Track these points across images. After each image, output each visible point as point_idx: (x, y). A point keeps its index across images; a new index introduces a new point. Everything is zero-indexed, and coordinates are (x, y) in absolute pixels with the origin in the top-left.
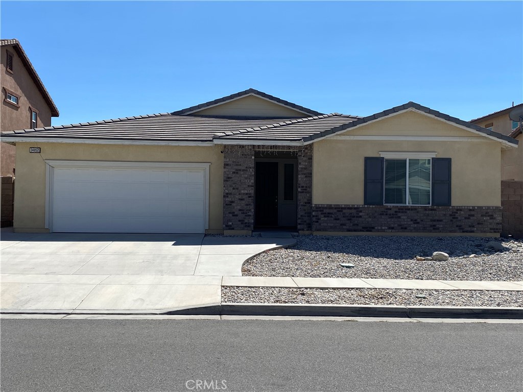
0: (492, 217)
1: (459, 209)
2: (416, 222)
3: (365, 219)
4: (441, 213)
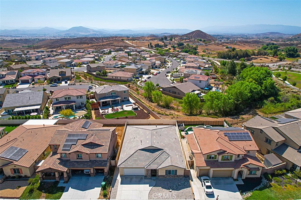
0: (182, 176)
2: (172, 177)
3: (165, 176)
4: (175, 176)
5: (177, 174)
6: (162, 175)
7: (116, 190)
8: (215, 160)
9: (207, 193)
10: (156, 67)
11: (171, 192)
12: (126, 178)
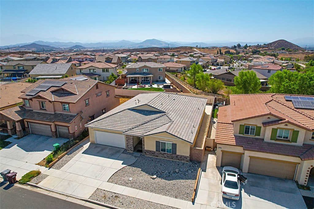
0: (186, 158)
1: (178, 155)
2: (168, 156)
3: (156, 154)
4: (174, 155)
5: (177, 154)
6: (150, 151)
7: (69, 159)
8: (257, 137)
9: (225, 196)
10: (218, 65)
11: (153, 179)
12: (96, 147)
